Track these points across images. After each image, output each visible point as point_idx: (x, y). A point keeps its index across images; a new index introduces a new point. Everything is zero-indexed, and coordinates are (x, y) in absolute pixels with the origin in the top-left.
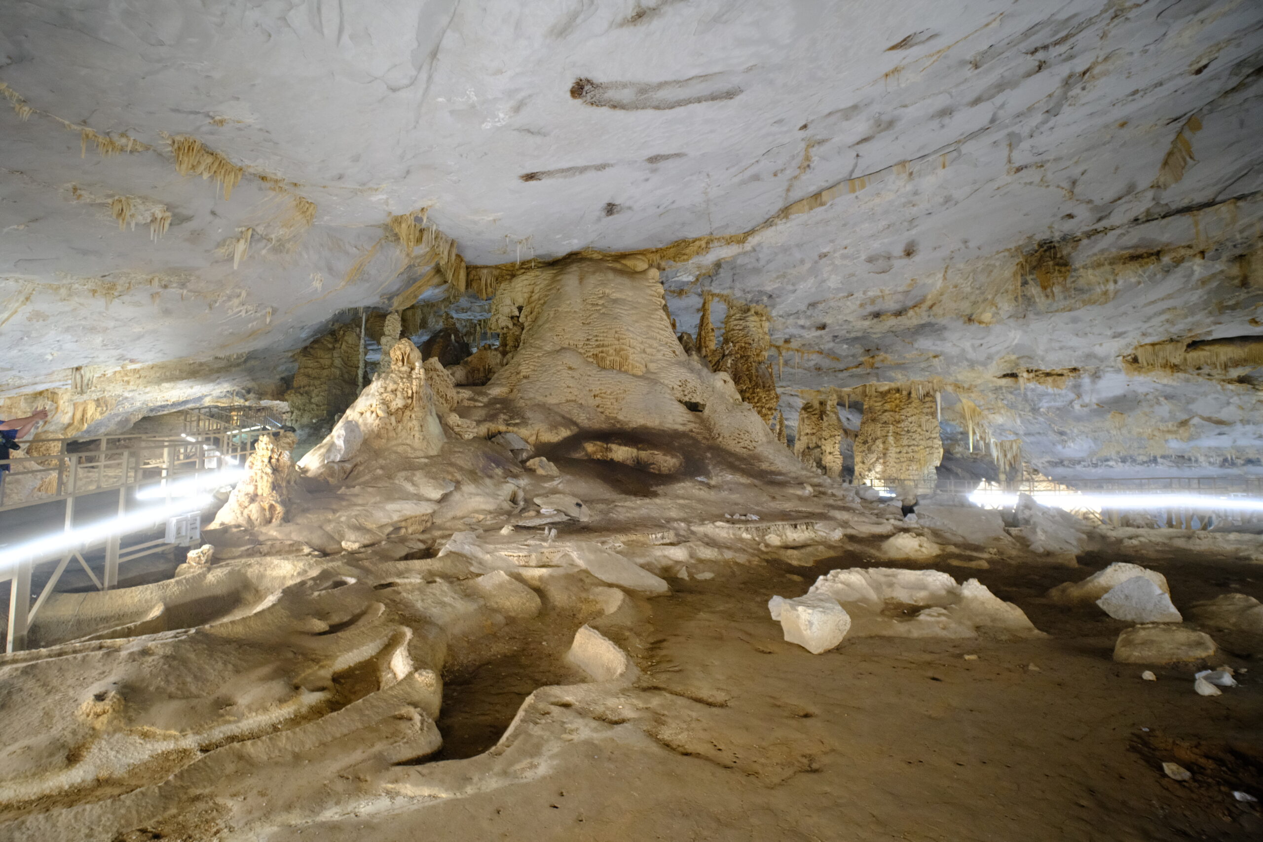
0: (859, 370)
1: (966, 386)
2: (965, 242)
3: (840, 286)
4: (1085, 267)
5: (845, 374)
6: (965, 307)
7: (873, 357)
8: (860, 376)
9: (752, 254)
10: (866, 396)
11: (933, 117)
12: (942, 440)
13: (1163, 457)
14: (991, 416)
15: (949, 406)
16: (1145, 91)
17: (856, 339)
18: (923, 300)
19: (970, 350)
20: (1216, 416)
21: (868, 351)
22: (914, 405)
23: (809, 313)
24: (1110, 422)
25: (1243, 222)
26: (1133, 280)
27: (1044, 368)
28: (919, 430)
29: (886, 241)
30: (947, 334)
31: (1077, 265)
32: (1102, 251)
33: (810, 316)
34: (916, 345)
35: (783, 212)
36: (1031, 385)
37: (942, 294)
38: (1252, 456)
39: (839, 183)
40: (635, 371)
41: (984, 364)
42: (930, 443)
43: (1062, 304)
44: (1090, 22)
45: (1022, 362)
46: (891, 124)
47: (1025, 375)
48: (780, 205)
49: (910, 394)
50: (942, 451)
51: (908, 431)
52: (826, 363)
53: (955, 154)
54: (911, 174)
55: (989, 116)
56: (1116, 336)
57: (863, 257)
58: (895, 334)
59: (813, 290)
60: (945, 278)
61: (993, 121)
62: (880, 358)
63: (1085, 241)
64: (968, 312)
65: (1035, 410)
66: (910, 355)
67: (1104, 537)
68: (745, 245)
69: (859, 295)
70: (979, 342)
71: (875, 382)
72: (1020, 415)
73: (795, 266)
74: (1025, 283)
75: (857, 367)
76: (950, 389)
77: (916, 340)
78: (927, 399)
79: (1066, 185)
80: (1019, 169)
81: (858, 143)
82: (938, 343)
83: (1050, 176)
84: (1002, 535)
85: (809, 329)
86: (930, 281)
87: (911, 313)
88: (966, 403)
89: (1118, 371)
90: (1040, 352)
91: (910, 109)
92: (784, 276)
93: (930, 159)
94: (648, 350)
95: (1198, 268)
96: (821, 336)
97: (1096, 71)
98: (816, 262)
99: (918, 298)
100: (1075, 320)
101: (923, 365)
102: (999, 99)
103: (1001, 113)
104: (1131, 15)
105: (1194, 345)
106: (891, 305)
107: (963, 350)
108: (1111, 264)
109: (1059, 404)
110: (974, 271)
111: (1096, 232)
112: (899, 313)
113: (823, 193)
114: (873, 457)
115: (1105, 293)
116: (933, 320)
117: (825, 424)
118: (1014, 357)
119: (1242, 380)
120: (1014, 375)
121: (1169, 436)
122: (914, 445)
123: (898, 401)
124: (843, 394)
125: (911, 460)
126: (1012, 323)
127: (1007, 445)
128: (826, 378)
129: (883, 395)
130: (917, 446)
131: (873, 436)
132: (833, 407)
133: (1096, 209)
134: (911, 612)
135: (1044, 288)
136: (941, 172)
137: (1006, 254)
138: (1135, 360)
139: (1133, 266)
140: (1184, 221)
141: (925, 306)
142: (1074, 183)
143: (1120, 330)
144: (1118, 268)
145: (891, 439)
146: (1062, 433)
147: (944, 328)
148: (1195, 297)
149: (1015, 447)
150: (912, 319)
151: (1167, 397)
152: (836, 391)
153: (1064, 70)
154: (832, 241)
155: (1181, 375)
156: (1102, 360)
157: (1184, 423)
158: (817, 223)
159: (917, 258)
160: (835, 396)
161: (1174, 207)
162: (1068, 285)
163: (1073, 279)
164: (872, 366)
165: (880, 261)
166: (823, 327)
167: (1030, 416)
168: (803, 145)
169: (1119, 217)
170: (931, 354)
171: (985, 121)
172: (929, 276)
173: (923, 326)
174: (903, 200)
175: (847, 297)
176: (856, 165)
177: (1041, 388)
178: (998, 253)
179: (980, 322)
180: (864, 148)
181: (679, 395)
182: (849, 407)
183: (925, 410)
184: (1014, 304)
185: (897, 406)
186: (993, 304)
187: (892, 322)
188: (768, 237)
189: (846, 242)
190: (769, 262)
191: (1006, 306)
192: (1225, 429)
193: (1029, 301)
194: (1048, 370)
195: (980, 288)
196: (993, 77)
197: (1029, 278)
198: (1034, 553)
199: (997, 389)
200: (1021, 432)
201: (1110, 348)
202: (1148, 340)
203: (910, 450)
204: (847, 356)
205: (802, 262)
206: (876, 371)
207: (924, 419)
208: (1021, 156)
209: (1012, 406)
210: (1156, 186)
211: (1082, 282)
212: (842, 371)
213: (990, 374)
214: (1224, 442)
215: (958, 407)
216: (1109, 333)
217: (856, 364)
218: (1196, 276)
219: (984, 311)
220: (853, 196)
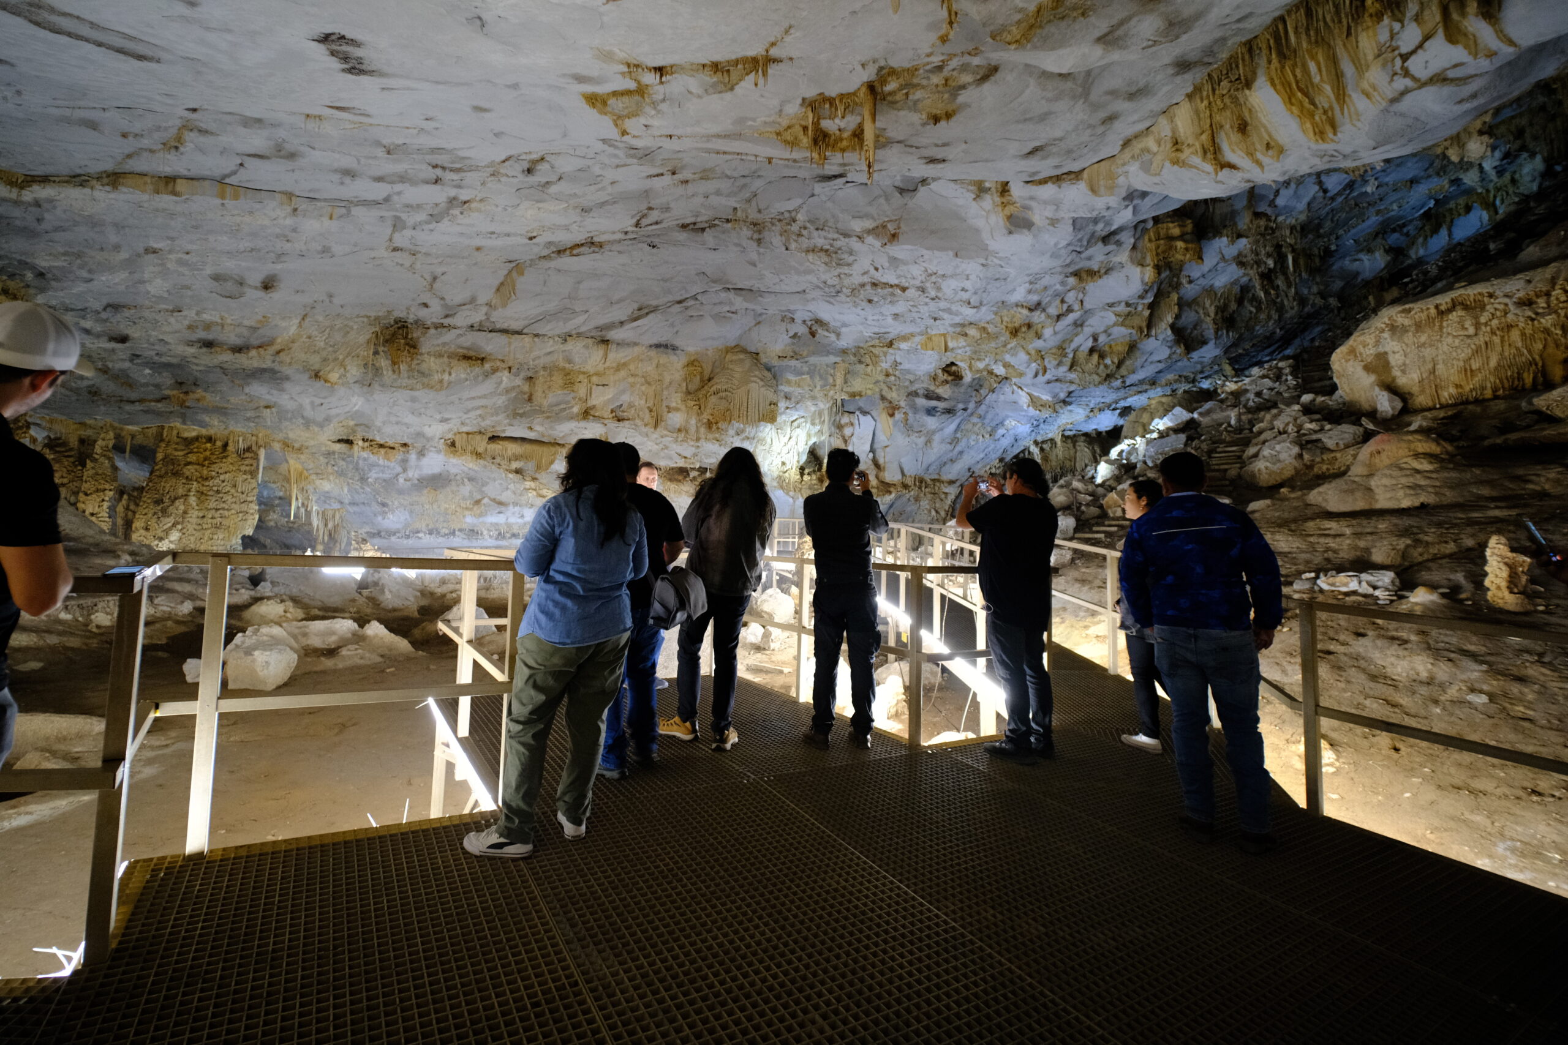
0: (159, 405)
1: (297, 445)
2: (331, 296)
3: (166, 295)
4: (429, 353)
5: (138, 407)
6: (315, 361)
7: (186, 393)
8: (158, 414)
9: (33, 209)
10: (162, 440)
11: (336, 171)
12: (260, 504)
13: (460, 530)
14: (318, 482)
15: (271, 467)
16: (499, 235)
17: (168, 365)
18: (271, 343)
19: (308, 407)
20: (499, 498)
21: (181, 384)
22: (229, 459)
23: (104, 315)
24: (426, 496)
25: (536, 353)
26: (463, 376)
27: (379, 439)
28: (232, 491)
29: (243, 264)
30: (287, 385)
31: (423, 350)
32: (444, 344)
33: (106, 321)
34: (247, 390)
35: (108, 176)
36: (365, 454)
37: (293, 342)
38: (515, 531)
39: (204, 179)
41: (321, 426)
42: (244, 507)
43: (405, 382)
44: (477, 168)
45: (359, 429)
46: (292, 156)
47: (361, 443)
48: (108, 166)
49: (226, 445)
50: (257, 517)
51: (218, 492)
52: (109, 387)
53: (343, 211)
54: (295, 210)
55: (385, 195)
56: (444, 420)
57: (209, 270)
58: (223, 370)
59: (122, 288)
60: (300, 325)
61: (387, 200)
62: (197, 396)
63: (432, 331)
64: (317, 367)
65: (363, 479)
66: (236, 399)
67: (432, 594)
68: (24, 192)
69: (190, 315)
70: (318, 401)
71: (178, 425)
72: (348, 484)
73: (102, 249)
74: (376, 353)
75: (158, 401)
76: (277, 446)
77: (248, 384)
78: (247, 455)
79: (429, 278)
80: (395, 249)
81: (249, 155)
82: (275, 392)
83: (418, 266)
84: (357, 597)
85: (98, 336)
86: (284, 324)
87: (253, 353)
88: (294, 464)
89: (439, 452)
90: (378, 423)
91: (317, 153)
92: (79, 255)
93: (319, 204)
95: (505, 378)
96: (113, 350)
97: (473, 205)
98: (139, 256)
99: (265, 339)
100: (414, 400)
101: (249, 414)
102: (398, 187)
103: (395, 198)
104: (503, 179)
105: (493, 438)
106: (233, 339)
107: (301, 406)
108: (449, 357)
109: (386, 476)
110: (332, 327)
111: (442, 326)
112: (238, 350)
113: (179, 181)
114: (168, 522)
115: (441, 381)
116: (277, 367)
117: (88, 473)
118: (352, 423)
119: (518, 471)
120: (349, 442)
121: (467, 513)
122: (223, 509)
123: (208, 453)
124: (123, 434)
125: (218, 527)
126: (356, 388)
127: (330, 513)
128: (102, 408)
129: (188, 442)
130: (228, 510)
131: (172, 494)
132: (105, 448)
133: (446, 306)
134: (331, 652)
135: (394, 363)
136: (326, 222)
137: (366, 320)
138: (453, 444)
139: (464, 364)
140: (502, 339)
141: (272, 350)
142: (435, 279)
143: (447, 416)
144: (454, 362)
145: (193, 500)
146: (384, 505)
147: (287, 378)
148: (501, 401)
149: (337, 516)
150: (252, 360)
151: (470, 479)
152: (114, 429)
153: (453, 192)
154: (172, 239)
155: (482, 462)
156: (428, 440)
157: (478, 502)
158: (157, 210)
159: (275, 295)
160: (111, 435)
161: (498, 326)
162: (413, 366)
163: (418, 362)
164: (182, 404)
165: (230, 284)
166: (123, 339)
167: (357, 485)
168: (178, 123)
169: (461, 319)
170: (262, 404)
171: (380, 197)
172: (283, 318)
173: (264, 370)
174: (278, 231)
175: (172, 311)
176: (234, 173)
177: (373, 458)
178: (358, 316)
179: (326, 381)
180: (250, 163)
182: (131, 451)
183: (243, 468)
184: (362, 370)
185: (205, 459)
186: (342, 365)
187: (227, 357)
188: (72, 197)
189: (189, 247)
190: (57, 229)
191: (354, 371)
192: (503, 509)
193: (377, 371)
194: (382, 442)
195: (333, 346)
196: (400, 168)
197: (381, 349)
198: (384, 610)
199: (330, 454)
200: (346, 501)
201: (436, 430)
202: (465, 429)
203: (217, 515)
204: (147, 385)
205: (117, 248)
206: (185, 412)
207: (241, 478)
208: (400, 240)
209: (341, 474)
210: (489, 305)
211: (424, 366)
212: (133, 402)
213: (325, 438)
214: (500, 519)
215: (283, 468)
216: (438, 417)
217: (158, 396)
218: (503, 385)
219: (332, 370)
220: (219, 201)
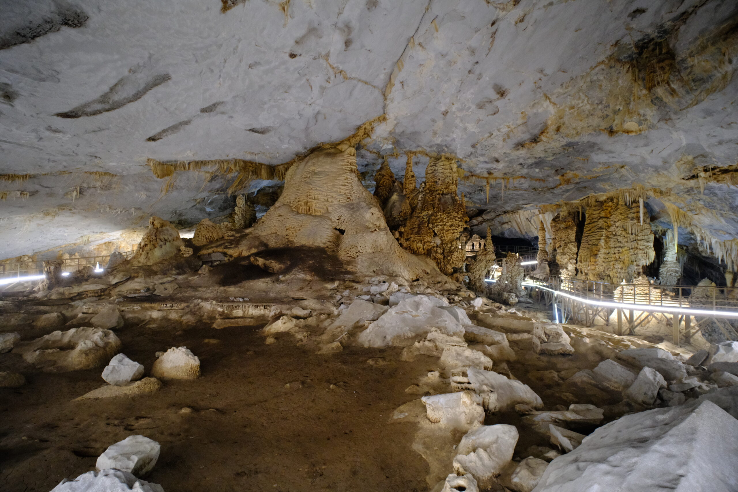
1: (663, 190)
2: (542, 71)
3: (479, 129)
4: (691, 55)
6: (598, 122)
10: (588, 206)
14: (698, 217)
18: (546, 126)
19: (647, 156)
22: (621, 211)
23: (478, 152)
28: (624, 233)
31: (683, 55)
32: (702, 32)
34: (594, 160)
35: (384, 95)
36: (710, 185)
37: (560, 117)
40: (317, 213)
41: (666, 168)
43: (687, 99)
45: (697, 162)
47: (703, 174)
49: (618, 201)
51: (616, 235)
52: (536, 184)
54: (422, 45)
57: (472, 106)
58: (562, 155)
59: (464, 136)
60: (553, 104)
62: (570, 175)
64: (604, 126)
66: (597, 169)
68: (389, 121)
69: (497, 133)
71: (595, 194)
72: (722, 215)
73: (433, 125)
76: (652, 194)
78: (632, 205)
82: (608, 155)
86: (540, 110)
87: (545, 138)
88: (669, 205)
94: (330, 200)
98: (445, 119)
99: (540, 126)
101: (617, 176)
107: (643, 158)
108: (713, 44)
110: (580, 90)
112: (534, 141)
113: (391, 77)
115: (724, 77)
116: (575, 140)
118: (690, 158)
120: (696, 176)
122: (620, 247)
123: (610, 209)
129: (601, 204)
130: (622, 248)
137: (602, 66)
141: (552, 130)
145: (602, 242)
147: (595, 144)
149: (734, 246)
150: (554, 143)
154: (439, 102)
159: (512, 95)
162: (686, 78)
163: (689, 71)
165: (487, 106)
166: (497, 160)
168: (323, 61)
172: (535, 106)
175: (490, 136)
178: (592, 68)
179: (627, 132)
181: (335, 225)
183: (630, 216)
185: (609, 213)
186: (630, 112)
187: (539, 147)
188: (397, 113)
189: (448, 101)
194: (726, 167)
195: (601, 103)
199: (690, 191)
203: (616, 250)
204: (546, 177)
205: (434, 121)
207: (629, 223)
209: (709, 207)
211: (697, 71)
213: (677, 177)
